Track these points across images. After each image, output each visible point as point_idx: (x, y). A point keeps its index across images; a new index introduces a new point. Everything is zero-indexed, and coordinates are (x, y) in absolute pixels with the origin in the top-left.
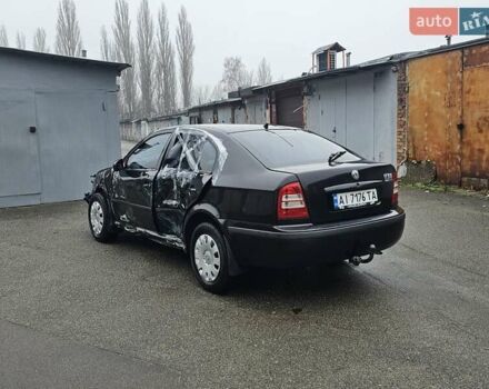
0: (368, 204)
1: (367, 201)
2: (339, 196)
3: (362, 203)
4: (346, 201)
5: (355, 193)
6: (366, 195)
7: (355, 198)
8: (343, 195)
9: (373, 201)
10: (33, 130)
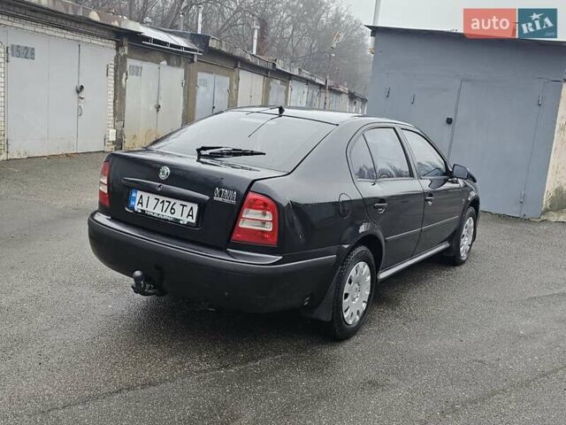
0: (177, 221)
1: (177, 216)
2: (139, 193)
3: (167, 215)
4: (146, 203)
5: (161, 198)
6: (178, 207)
7: (160, 205)
8: (145, 195)
9: (185, 220)
10: (449, 121)
